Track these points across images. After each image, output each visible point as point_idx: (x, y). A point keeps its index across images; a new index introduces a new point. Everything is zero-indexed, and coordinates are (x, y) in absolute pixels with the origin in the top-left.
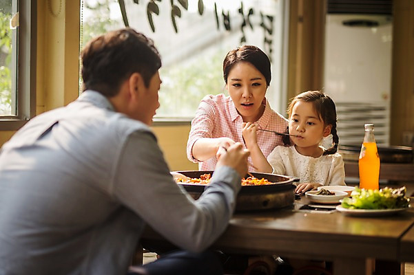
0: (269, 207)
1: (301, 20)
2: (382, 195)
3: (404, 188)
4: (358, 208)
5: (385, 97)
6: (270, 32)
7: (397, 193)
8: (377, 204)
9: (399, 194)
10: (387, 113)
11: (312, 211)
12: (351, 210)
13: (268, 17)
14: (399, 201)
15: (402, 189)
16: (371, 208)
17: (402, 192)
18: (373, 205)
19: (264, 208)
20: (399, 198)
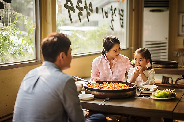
0: (127, 96)
1: (134, 10)
2: (166, 93)
3: (174, 90)
4: (158, 97)
5: (166, 39)
6: (122, 16)
7: (171, 92)
8: (165, 96)
9: (172, 92)
10: (167, 44)
11: (142, 98)
12: (156, 98)
13: (121, 10)
14: (173, 95)
15: (173, 90)
16: (163, 98)
17: (173, 91)
18: (163, 96)
19: (126, 97)
20: (172, 93)
